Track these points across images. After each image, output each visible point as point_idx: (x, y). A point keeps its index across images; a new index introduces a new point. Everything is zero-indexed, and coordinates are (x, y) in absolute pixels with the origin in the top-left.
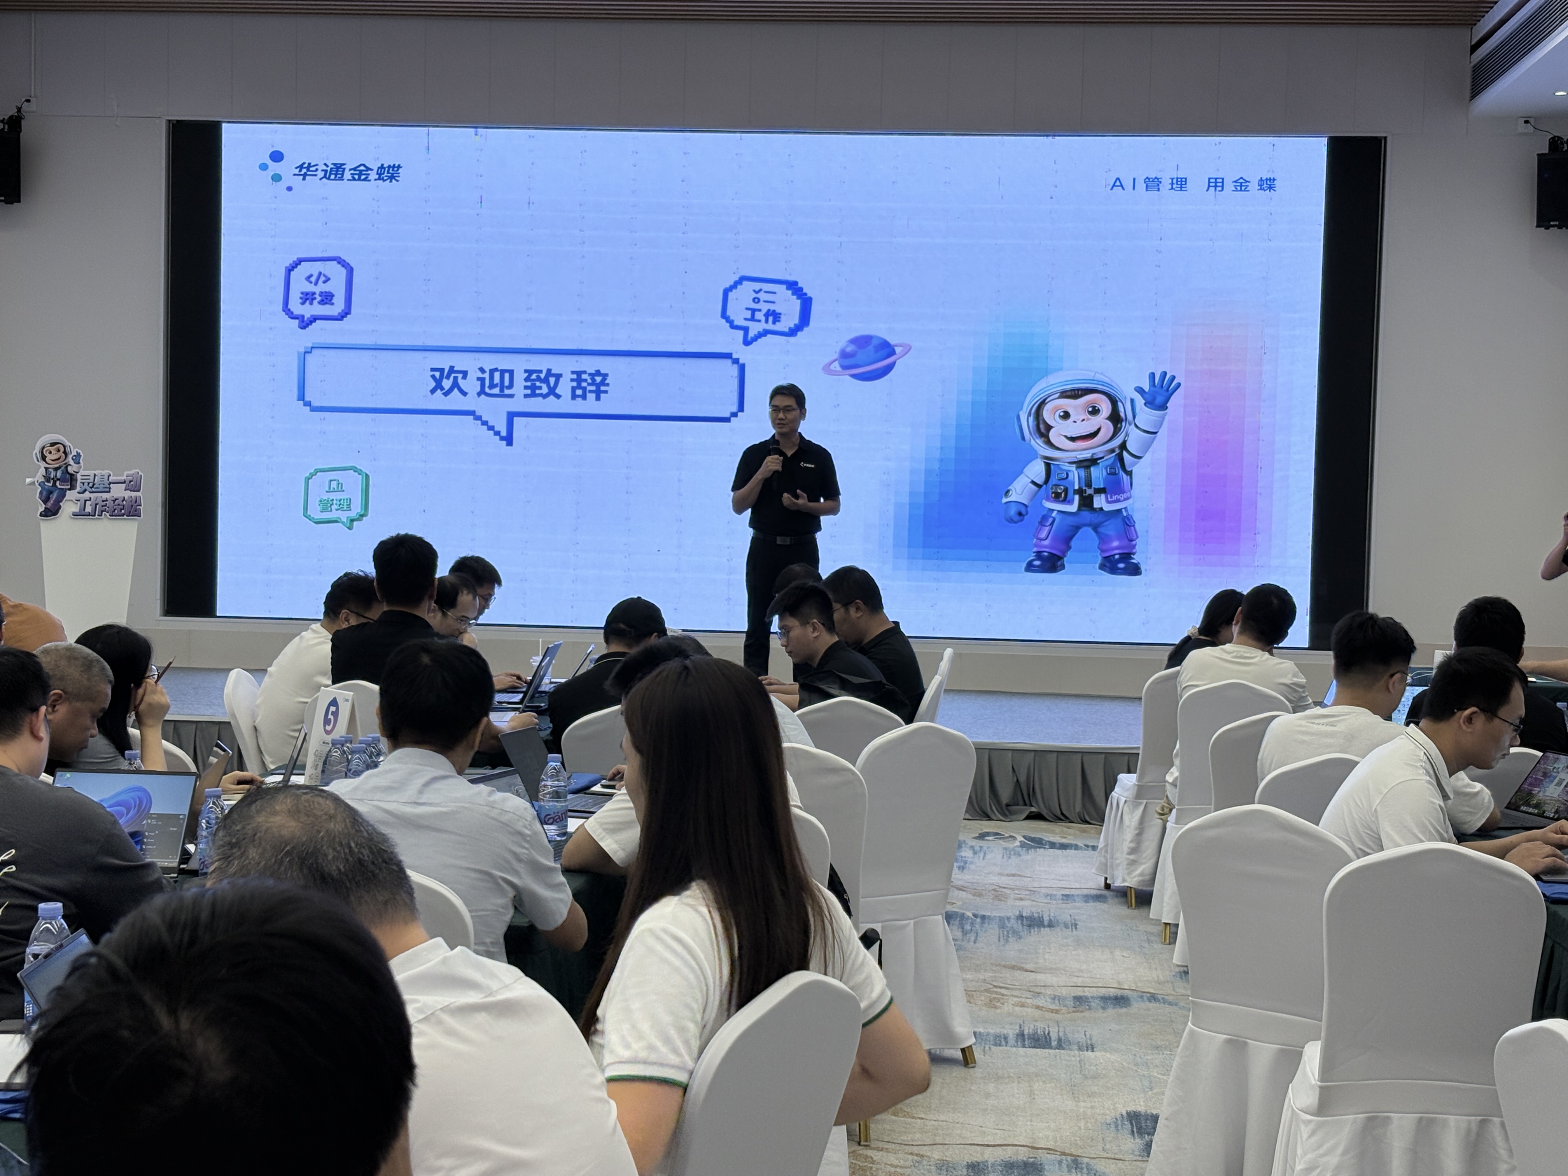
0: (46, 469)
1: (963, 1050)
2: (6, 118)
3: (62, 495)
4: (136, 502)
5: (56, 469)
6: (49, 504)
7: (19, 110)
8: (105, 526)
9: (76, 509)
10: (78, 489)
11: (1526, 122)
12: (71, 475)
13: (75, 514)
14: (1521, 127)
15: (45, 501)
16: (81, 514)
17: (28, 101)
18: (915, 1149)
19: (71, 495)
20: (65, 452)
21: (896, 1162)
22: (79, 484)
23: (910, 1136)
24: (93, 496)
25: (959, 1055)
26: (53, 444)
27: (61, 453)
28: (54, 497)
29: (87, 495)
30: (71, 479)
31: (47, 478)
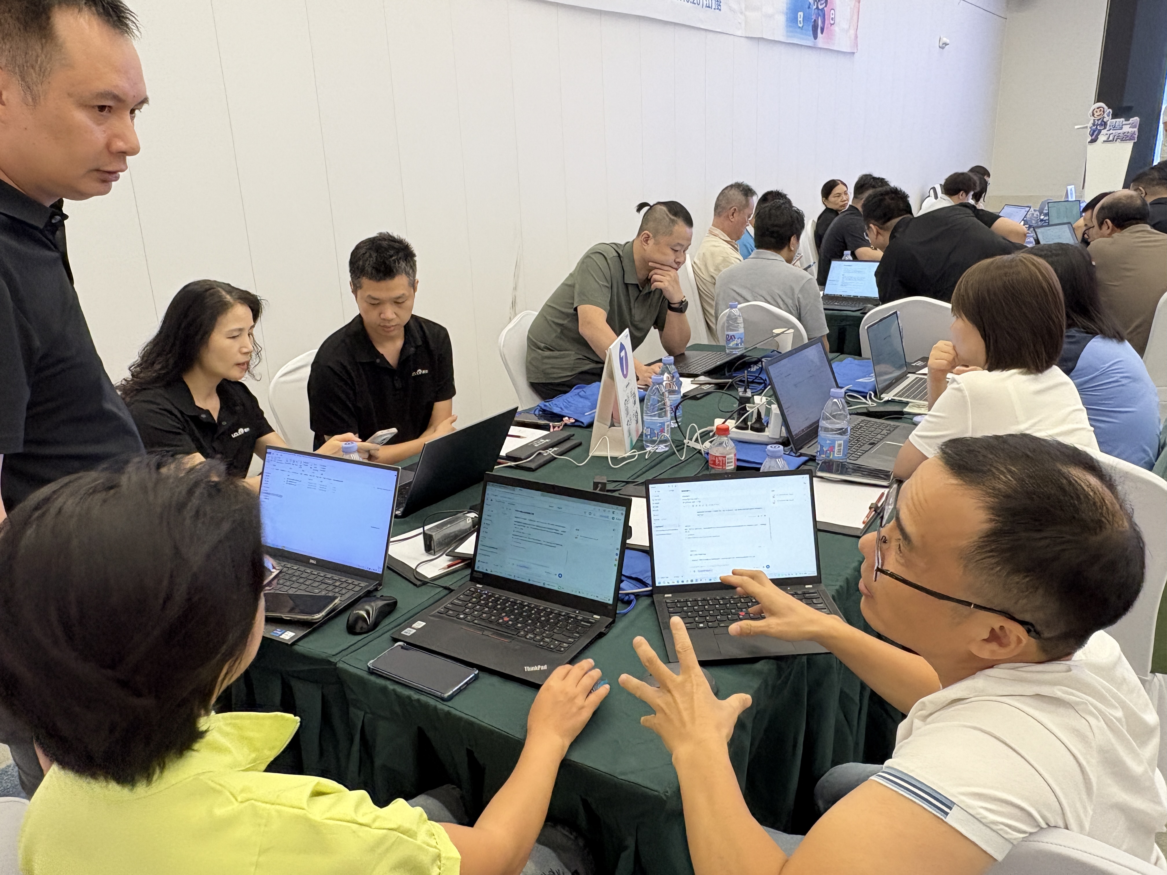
0: (1094, 120)
4: (1134, 133)
5: (1098, 120)
6: (1093, 137)
8: (1117, 146)
12: (1105, 122)
15: (1092, 136)
16: (1107, 141)
19: (1104, 132)
20: (1103, 111)
22: (1108, 127)
24: (1114, 132)
26: (1098, 109)
27: (1101, 112)
28: (1096, 133)
29: (1111, 131)
30: (1104, 124)
31: (1094, 125)
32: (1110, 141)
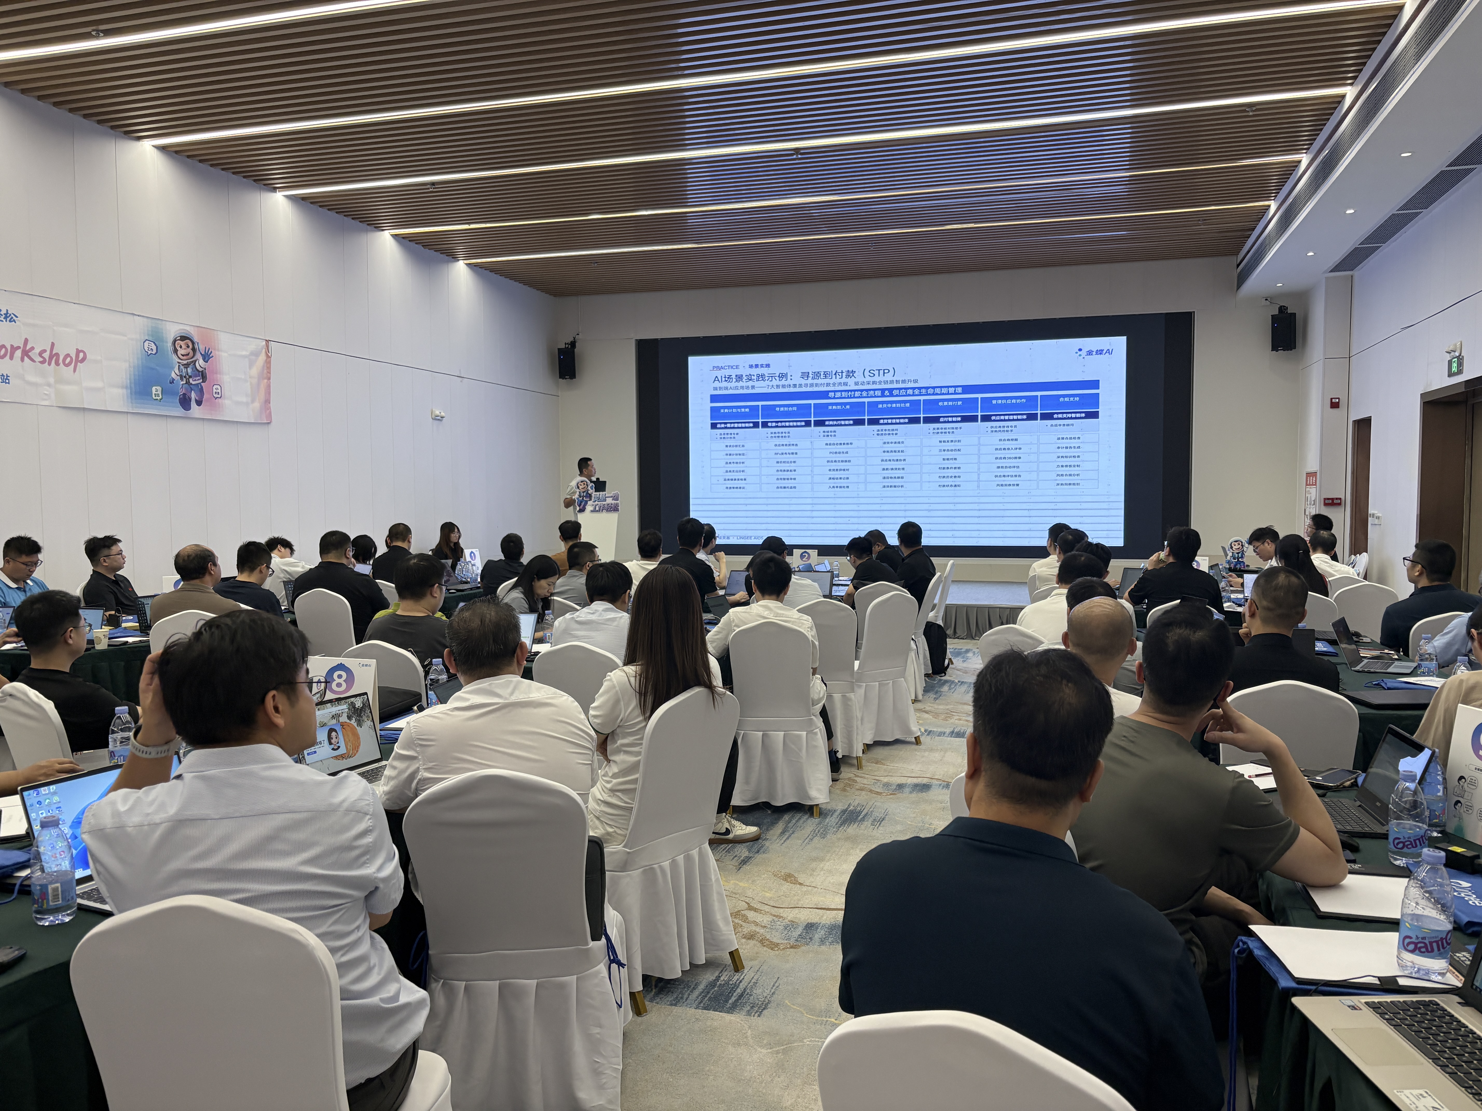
0: (580, 492)
1: (915, 738)
2: (569, 342)
3: (586, 503)
4: (617, 505)
5: (583, 492)
6: (581, 507)
7: (574, 338)
8: (604, 515)
9: (592, 508)
10: (593, 500)
11: (1266, 300)
12: (590, 494)
13: (592, 511)
14: (1264, 302)
15: (579, 506)
16: (594, 511)
17: (578, 334)
18: (877, 778)
19: (590, 503)
20: (587, 485)
21: (867, 783)
22: (593, 498)
23: (878, 772)
24: (599, 503)
25: (914, 740)
26: (582, 482)
27: (585, 485)
28: (583, 504)
29: (597, 502)
30: (590, 496)
31: (580, 496)
32: (597, 511)
